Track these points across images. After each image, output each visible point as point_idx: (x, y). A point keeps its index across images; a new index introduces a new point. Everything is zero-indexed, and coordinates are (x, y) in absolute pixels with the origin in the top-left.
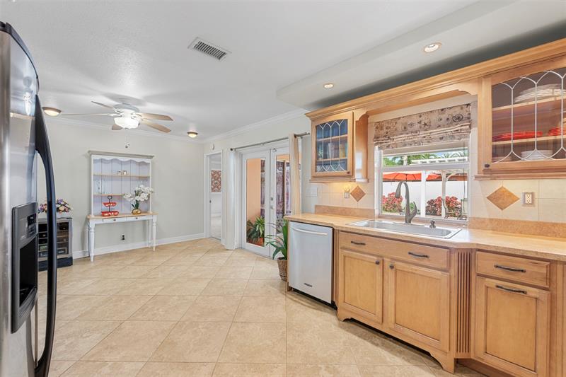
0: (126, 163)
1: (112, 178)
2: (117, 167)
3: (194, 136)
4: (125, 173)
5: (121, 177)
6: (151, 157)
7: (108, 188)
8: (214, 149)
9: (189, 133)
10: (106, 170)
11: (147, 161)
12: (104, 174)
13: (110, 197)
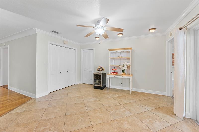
1: (117, 59)
2: (119, 54)
3: (153, 31)
5: (120, 58)
6: (131, 48)
7: (116, 63)
8: (171, 35)
9: (150, 30)
11: (129, 50)
12: (115, 58)
13: (115, 67)
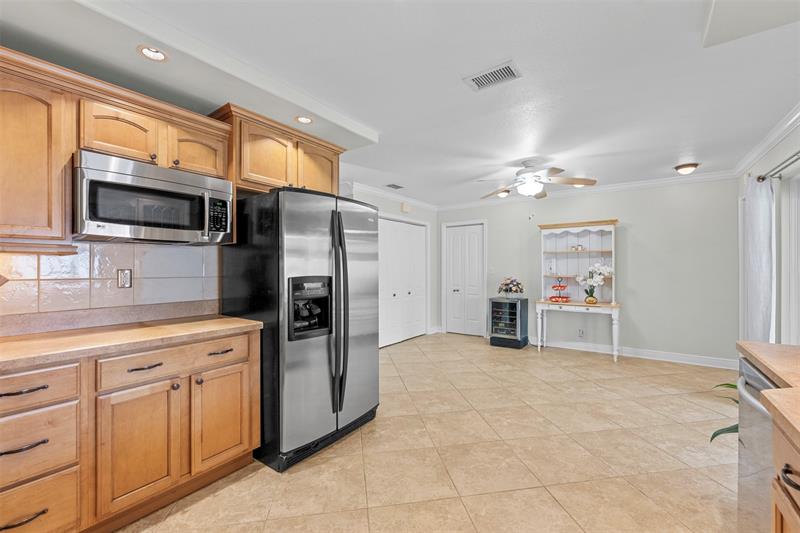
0: (578, 235)
1: (566, 255)
2: (573, 241)
3: (691, 170)
4: (580, 248)
5: (577, 253)
6: (613, 222)
7: (563, 268)
9: (677, 168)
10: (562, 245)
11: (607, 228)
12: (558, 251)
13: (560, 279)
